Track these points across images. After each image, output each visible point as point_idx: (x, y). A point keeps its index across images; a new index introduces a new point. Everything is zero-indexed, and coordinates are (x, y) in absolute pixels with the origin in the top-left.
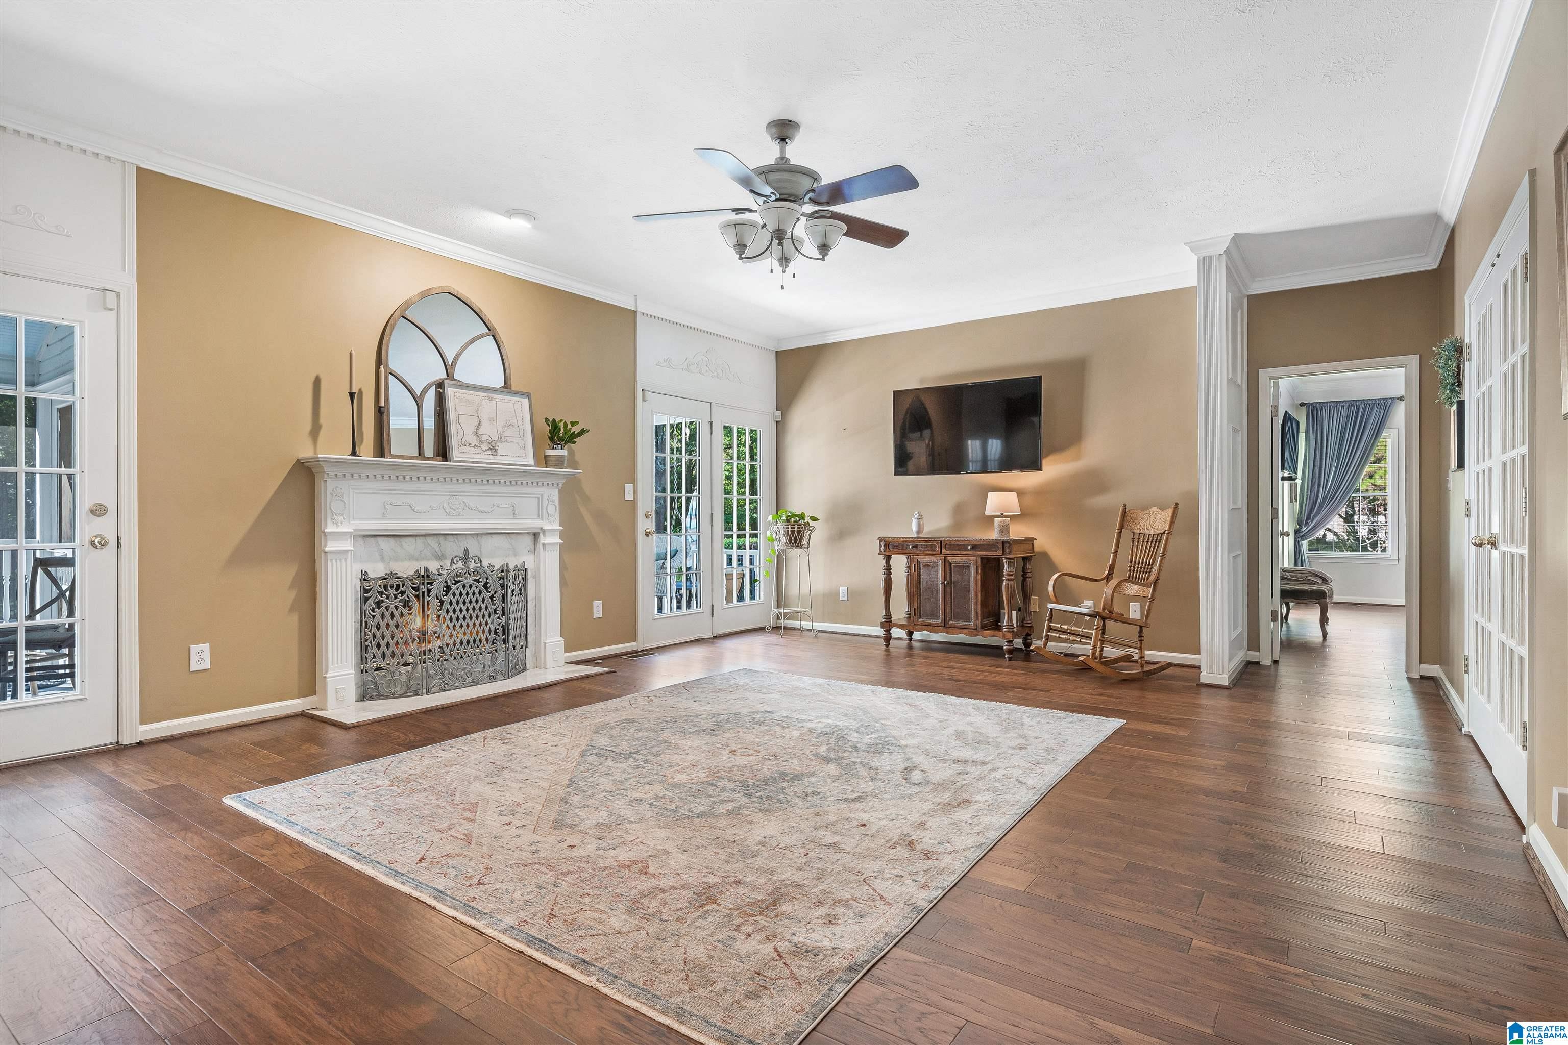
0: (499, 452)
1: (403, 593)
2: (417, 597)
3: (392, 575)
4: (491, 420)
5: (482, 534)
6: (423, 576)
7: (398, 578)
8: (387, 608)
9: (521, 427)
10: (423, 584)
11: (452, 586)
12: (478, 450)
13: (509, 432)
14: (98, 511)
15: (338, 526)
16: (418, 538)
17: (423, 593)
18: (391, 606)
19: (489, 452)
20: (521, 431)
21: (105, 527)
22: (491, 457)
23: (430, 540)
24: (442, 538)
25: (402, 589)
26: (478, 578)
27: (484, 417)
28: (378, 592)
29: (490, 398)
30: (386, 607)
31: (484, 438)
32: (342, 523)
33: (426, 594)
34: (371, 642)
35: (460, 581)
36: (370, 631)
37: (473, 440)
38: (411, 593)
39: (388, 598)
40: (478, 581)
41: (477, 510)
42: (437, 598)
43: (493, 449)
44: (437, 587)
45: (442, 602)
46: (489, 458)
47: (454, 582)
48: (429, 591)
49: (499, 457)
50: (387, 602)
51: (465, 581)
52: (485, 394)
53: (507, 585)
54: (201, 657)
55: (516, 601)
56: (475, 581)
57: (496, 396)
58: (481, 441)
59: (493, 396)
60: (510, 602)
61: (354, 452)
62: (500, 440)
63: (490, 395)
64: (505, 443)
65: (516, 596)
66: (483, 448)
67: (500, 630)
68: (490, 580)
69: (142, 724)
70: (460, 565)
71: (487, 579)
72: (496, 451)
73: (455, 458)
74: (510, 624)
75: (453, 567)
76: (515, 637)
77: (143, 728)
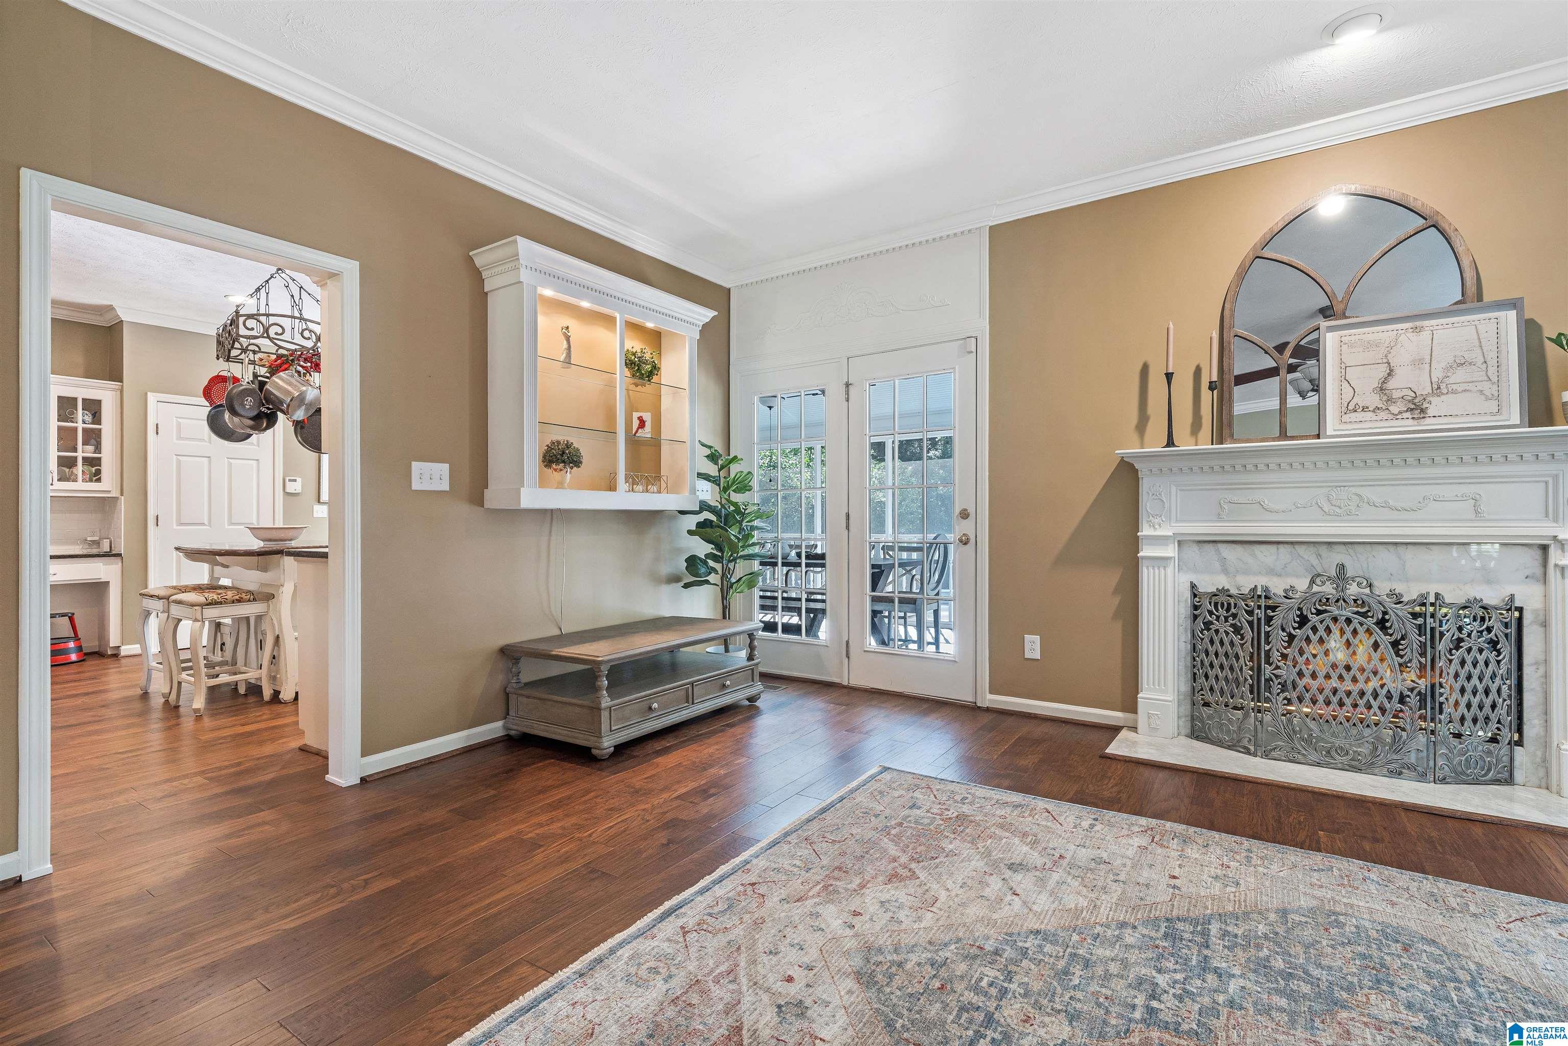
0: (1431, 412)
1: (1234, 616)
2: (1251, 623)
3: (1224, 591)
4: (1418, 362)
5: (1404, 543)
6: (1259, 597)
7: (1229, 596)
8: (1217, 631)
9: (1492, 362)
10: (1259, 607)
11: (1310, 616)
12: (1383, 415)
13: (1460, 375)
14: (964, 515)
15: (1155, 529)
16: (1281, 546)
17: (1259, 620)
18: (1221, 630)
19: (1408, 415)
20: (1490, 369)
21: (967, 527)
22: (1410, 422)
23: (1301, 550)
24: (1324, 548)
25: (1233, 610)
26: (1364, 610)
27: (1400, 360)
28: (1208, 611)
29: (1416, 329)
30: (1215, 631)
31: (1396, 395)
32: (1160, 525)
33: (1263, 622)
34: (1198, 670)
35: (1325, 611)
36: (1198, 657)
37: (1374, 400)
38: (1243, 618)
39: (1218, 618)
40: (1364, 615)
41: (1386, 506)
42: (1283, 630)
43: (1417, 408)
44: (1285, 617)
45: (1291, 637)
46: (1407, 424)
47: (1314, 611)
48: (1269, 619)
49: (1428, 421)
50: (1216, 625)
51: (1337, 612)
52: (1407, 326)
53: (1432, 629)
54: (1033, 647)
55: (1469, 660)
56: (1357, 613)
57: (1434, 322)
58: (1390, 400)
59: (1426, 323)
60: (1443, 658)
61: (1170, 443)
62: (1437, 390)
63: (1418, 323)
64: (1450, 395)
65: (1469, 650)
66: (1394, 409)
67: (1413, 700)
68: (1391, 616)
69: (991, 692)
70: (1328, 589)
71: (1385, 613)
72: (1423, 411)
73: (1329, 432)
74: (1441, 695)
75: (1315, 589)
76: (1463, 719)
77: (990, 697)
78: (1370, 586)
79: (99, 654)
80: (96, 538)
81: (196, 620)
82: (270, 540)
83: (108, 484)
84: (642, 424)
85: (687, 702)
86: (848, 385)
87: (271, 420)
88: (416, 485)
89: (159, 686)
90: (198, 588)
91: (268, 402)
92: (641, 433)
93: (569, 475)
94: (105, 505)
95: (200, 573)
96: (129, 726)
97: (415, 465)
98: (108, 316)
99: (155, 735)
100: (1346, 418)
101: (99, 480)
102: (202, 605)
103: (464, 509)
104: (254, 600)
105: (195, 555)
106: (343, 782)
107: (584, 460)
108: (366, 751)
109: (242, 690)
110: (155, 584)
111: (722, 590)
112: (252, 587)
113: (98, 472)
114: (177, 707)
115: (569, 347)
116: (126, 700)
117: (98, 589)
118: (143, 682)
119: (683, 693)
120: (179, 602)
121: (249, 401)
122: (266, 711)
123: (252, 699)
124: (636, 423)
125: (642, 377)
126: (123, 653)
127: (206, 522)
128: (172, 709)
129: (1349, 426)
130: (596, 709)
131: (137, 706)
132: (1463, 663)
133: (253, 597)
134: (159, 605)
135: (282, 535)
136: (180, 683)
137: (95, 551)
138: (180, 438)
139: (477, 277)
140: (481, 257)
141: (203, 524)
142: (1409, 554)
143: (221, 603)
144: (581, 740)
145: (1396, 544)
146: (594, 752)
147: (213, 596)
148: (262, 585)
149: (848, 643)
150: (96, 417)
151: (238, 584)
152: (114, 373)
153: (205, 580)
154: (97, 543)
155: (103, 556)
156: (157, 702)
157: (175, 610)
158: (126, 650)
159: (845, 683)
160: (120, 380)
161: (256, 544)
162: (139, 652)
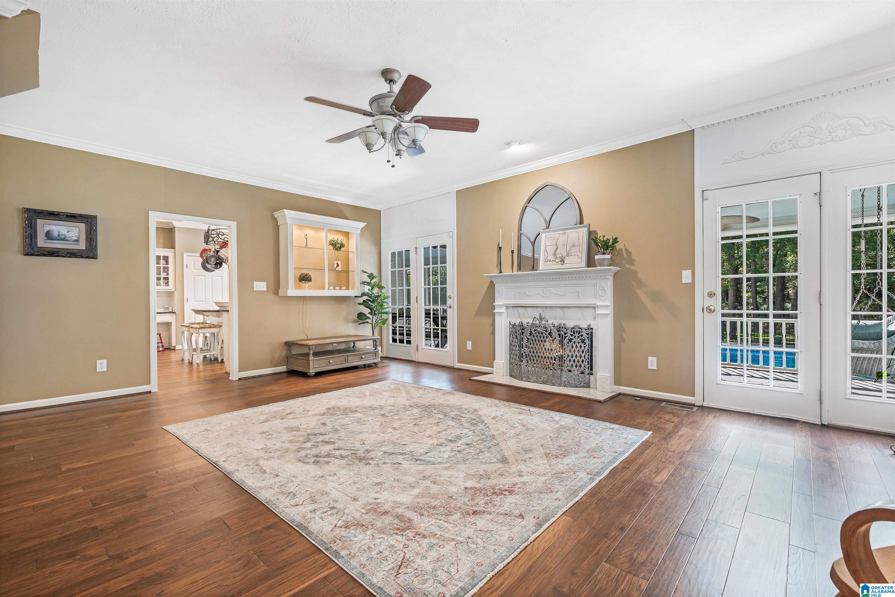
0: (566, 262)
2: (519, 335)
3: (515, 324)
4: (564, 245)
5: (565, 307)
6: (521, 325)
8: (513, 338)
9: (581, 246)
10: (520, 329)
11: (533, 332)
12: (554, 263)
13: (573, 250)
14: (450, 297)
15: (498, 302)
16: (534, 308)
19: (560, 263)
20: (581, 248)
21: (451, 302)
22: (560, 265)
23: (539, 309)
24: (544, 308)
25: (516, 330)
26: (546, 329)
27: (560, 244)
28: (512, 331)
29: (564, 233)
31: (558, 256)
32: (500, 301)
33: (521, 334)
34: (510, 352)
35: (537, 330)
36: (511, 347)
37: (552, 258)
38: (518, 333)
40: (546, 331)
41: (557, 294)
42: (526, 337)
43: (562, 261)
44: (527, 332)
45: (528, 339)
46: (559, 266)
47: (534, 330)
48: (523, 333)
49: (565, 265)
50: (513, 336)
51: (539, 330)
52: (562, 232)
53: (562, 335)
54: (469, 345)
55: (574, 346)
56: (544, 330)
57: (569, 231)
58: (556, 258)
59: (567, 231)
60: (566, 345)
61: (501, 272)
62: (568, 255)
63: (565, 231)
64: (571, 257)
65: (574, 342)
66: (557, 261)
67: (557, 359)
68: (552, 331)
69: (458, 363)
70: (537, 322)
71: (551, 330)
72: (564, 262)
73: (541, 268)
74: (565, 357)
75: (534, 322)
76: (572, 366)
77: (457, 364)
78: (547, 321)
79: (169, 349)
80: (168, 306)
81: (197, 333)
82: (221, 307)
83: (171, 287)
84: (338, 265)
85: (346, 361)
86: (416, 248)
87: (221, 264)
88: (255, 289)
89: (187, 357)
90: (199, 323)
91: (219, 259)
92: (338, 269)
93: (307, 285)
94: (170, 294)
95: (200, 318)
96: (177, 367)
97: (255, 283)
98: (170, 225)
99: (186, 369)
100: (545, 264)
101: (168, 285)
102: (199, 328)
103: (272, 296)
104: (215, 327)
105: (197, 312)
106: (234, 379)
107: (312, 279)
108: (240, 370)
109: (213, 359)
110: (186, 322)
111: (372, 325)
112: (216, 323)
113: (168, 282)
114: (192, 363)
115: (307, 241)
116: (177, 361)
117: (168, 325)
118: (182, 355)
119: (343, 358)
120: (192, 328)
121: (213, 259)
122: (219, 365)
123: (215, 362)
124: (336, 265)
125: (336, 249)
126: (176, 349)
127: (204, 301)
128: (191, 363)
129: (546, 267)
130: (308, 361)
131: (181, 362)
132: (572, 347)
133: (215, 326)
134: (186, 329)
135: (226, 305)
136: (193, 355)
137: (167, 311)
138: (194, 269)
139: (275, 220)
140: (277, 215)
141: (203, 301)
142: (565, 310)
143: (204, 328)
144: (304, 370)
145: (562, 307)
146: (308, 374)
147: (202, 325)
148: (218, 322)
149: (417, 345)
150: (167, 262)
151: (211, 323)
152: (172, 246)
153: (202, 321)
154: (168, 308)
155: (170, 313)
156: (186, 362)
157: (191, 330)
158: (177, 347)
159: (417, 361)
160: (174, 248)
161: (217, 308)
162: (181, 348)
